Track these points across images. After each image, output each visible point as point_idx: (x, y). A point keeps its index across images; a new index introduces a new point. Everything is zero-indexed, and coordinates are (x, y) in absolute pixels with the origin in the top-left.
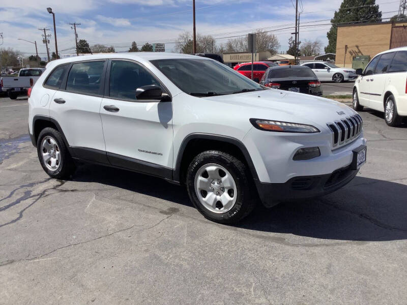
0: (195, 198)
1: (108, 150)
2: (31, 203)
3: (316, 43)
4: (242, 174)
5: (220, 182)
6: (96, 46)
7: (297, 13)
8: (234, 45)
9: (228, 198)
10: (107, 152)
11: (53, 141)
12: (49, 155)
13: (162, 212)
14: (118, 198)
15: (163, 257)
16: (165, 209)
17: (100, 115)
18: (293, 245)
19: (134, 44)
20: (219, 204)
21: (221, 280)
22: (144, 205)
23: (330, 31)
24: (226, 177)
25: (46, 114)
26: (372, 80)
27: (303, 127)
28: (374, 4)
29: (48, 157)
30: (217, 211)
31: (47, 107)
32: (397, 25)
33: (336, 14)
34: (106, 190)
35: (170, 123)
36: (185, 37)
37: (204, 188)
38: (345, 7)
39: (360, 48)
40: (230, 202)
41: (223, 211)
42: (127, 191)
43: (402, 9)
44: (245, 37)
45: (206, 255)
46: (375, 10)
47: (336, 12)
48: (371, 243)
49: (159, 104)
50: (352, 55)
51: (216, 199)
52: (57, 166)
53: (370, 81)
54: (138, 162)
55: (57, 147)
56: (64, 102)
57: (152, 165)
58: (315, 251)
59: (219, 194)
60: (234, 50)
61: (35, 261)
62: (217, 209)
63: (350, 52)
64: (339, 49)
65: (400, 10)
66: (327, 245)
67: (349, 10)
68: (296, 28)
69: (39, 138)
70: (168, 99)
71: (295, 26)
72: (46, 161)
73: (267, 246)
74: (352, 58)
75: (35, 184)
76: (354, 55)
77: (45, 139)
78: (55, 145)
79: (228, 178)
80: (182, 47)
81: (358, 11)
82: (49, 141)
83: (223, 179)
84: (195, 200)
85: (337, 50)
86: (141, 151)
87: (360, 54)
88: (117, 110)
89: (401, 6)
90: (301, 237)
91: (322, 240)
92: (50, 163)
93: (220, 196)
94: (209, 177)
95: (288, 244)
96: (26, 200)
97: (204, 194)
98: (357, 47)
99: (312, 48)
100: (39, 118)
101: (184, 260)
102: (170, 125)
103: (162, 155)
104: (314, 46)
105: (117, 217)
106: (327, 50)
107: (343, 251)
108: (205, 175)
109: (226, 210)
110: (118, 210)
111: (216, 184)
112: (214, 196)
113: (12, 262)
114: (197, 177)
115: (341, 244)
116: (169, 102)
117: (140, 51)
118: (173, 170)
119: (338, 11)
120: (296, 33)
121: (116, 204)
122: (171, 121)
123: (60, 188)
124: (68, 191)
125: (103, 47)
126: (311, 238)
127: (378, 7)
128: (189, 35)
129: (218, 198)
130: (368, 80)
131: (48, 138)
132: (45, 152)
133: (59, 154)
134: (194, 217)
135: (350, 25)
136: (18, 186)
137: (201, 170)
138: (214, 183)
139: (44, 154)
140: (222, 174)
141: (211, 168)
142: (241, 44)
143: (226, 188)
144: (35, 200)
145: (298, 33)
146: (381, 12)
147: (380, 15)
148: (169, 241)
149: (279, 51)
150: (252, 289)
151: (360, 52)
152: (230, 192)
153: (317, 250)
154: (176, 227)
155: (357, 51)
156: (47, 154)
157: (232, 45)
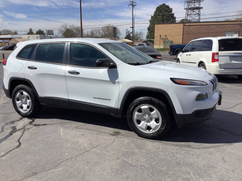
0: (133, 125)
1: (70, 98)
2: (21, 135)
3: (140, 33)
4: (165, 110)
5: (149, 115)
6: (4, 30)
7: (133, 16)
8: (95, 33)
9: (156, 124)
10: (69, 99)
11: (25, 93)
12: (21, 102)
13: (110, 135)
14: (77, 128)
15: (130, 162)
16: (112, 133)
17: (65, 77)
18: (197, 148)
19: (31, 30)
20: (149, 128)
21: (172, 172)
22: (97, 131)
23: (149, 27)
24: (154, 112)
25: (21, 76)
26: (190, 55)
27: (199, 82)
28: (172, 12)
29: (21, 104)
30: (148, 132)
31: (22, 72)
32: (186, 24)
33: (152, 17)
34: (66, 123)
35: (117, 81)
36: (65, 26)
37: (139, 119)
38: (157, 13)
39: (167, 36)
40: (157, 126)
41: (151, 131)
42: (80, 123)
43: (187, 16)
44: (101, 28)
45: (154, 158)
46: (172, 16)
47: (152, 16)
48: (235, 144)
49: (108, 70)
50: (163, 40)
51: (147, 125)
52: (28, 109)
53: (188, 55)
54: (93, 105)
55: (28, 97)
56: (36, 68)
57: (103, 107)
58: (210, 151)
59: (148, 122)
60: (95, 36)
61: (51, 171)
62: (148, 131)
63: (162, 39)
64: (156, 37)
65: (186, 17)
66: (214, 147)
67: (159, 15)
68: (133, 24)
69: (14, 91)
70: (114, 66)
71: (132, 23)
72: (19, 107)
73: (184, 150)
74: (163, 42)
75: (14, 122)
76: (164, 40)
77: (19, 92)
78: (27, 96)
79: (156, 112)
80: (63, 33)
81: (164, 16)
82: (22, 94)
83: (152, 113)
84: (133, 126)
85: (155, 38)
86: (95, 98)
87: (167, 40)
88: (78, 73)
89: (186, 14)
90: (198, 144)
91: (210, 144)
92: (22, 107)
93: (149, 123)
94: (143, 112)
95: (194, 148)
96: (16, 133)
97: (139, 122)
98: (166, 36)
99: (138, 36)
100: (14, 79)
101: (143, 162)
102: (117, 82)
103: (110, 100)
104: (140, 35)
105: (85, 139)
106: (148, 37)
107: (224, 149)
108: (140, 111)
109: (154, 131)
110: (83, 135)
111: (147, 116)
112: (146, 123)
113: (36, 174)
114: (135, 112)
115: (221, 146)
116: (116, 69)
117: (35, 34)
118: (118, 109)
119: (153, 15)
120: (133, 27)
121: (79, 131)
122: (118, 79)
123: (33, 123)
124: (41, 125)
125: (10, 31)
126: (204, 144)
127: (173, 14)
128: (67, 25)
129: (148, 124)
130: (187, 55)
131: (21, 92)
132: (18, 101)
133: (30, 102)
134: (132, 136)
135: (160, 24)
136: (4, 124)
137: (137, 108)
138: (145, 116)
139: (17, 102)
140: (151, 110)
141: (144, 107)
142: (99, 32)
143: (154, 118)
144: (22, 132)
145: (134, 27)
146: (175, 17)
147: (175, 18)
148: (127, 152)
149: (120, 37)
150: (192, 175)
151: (167, 39)
152: (157, 120)
153: (211, 150)
154: (125, 143)
155: (166, 38)
156: (20, 102)
157: (94, 32)
